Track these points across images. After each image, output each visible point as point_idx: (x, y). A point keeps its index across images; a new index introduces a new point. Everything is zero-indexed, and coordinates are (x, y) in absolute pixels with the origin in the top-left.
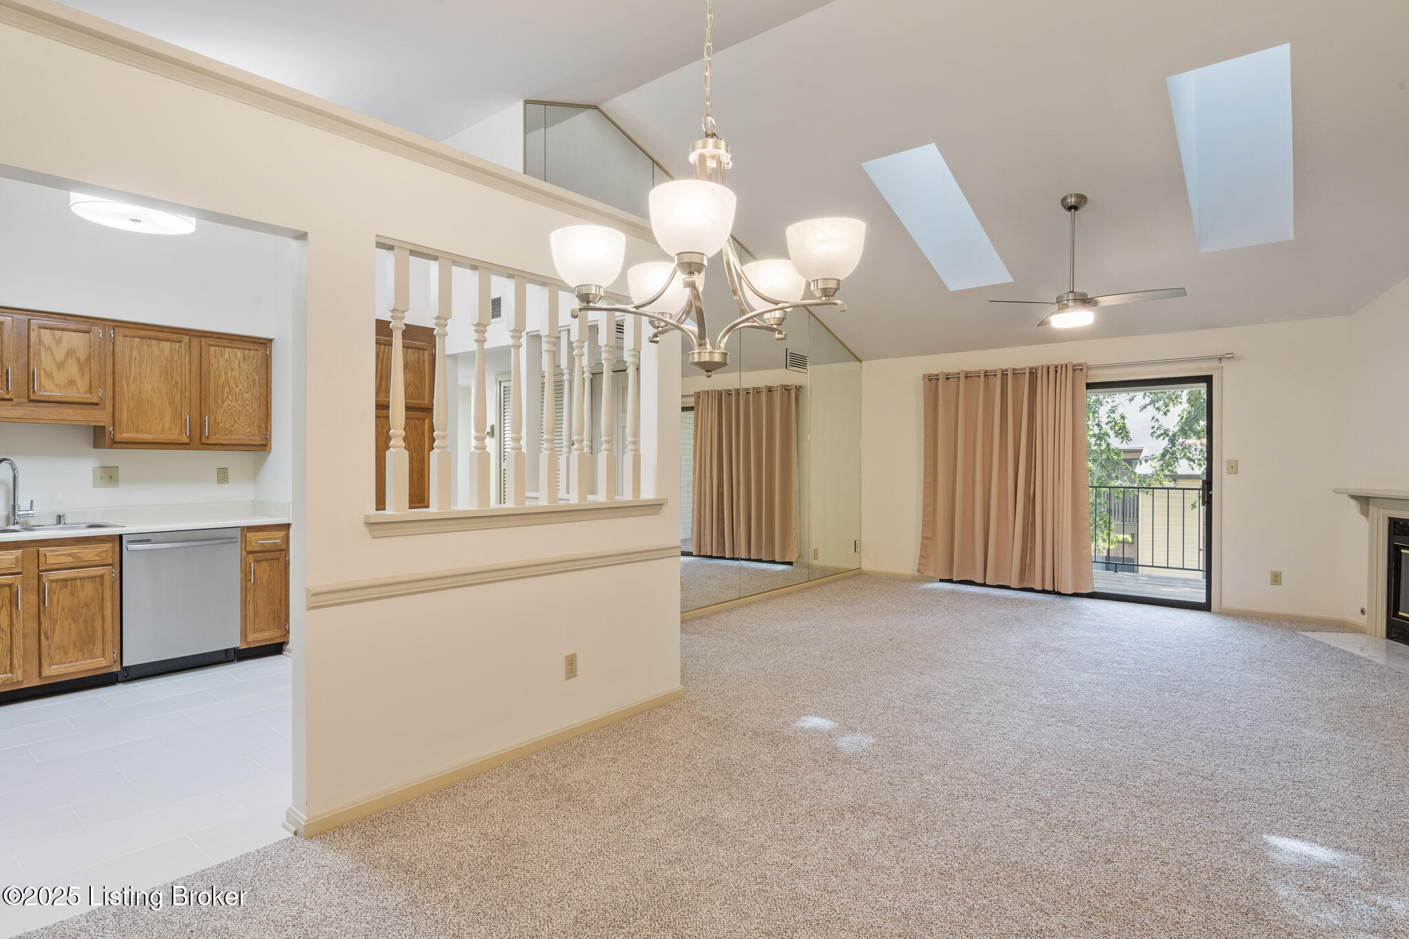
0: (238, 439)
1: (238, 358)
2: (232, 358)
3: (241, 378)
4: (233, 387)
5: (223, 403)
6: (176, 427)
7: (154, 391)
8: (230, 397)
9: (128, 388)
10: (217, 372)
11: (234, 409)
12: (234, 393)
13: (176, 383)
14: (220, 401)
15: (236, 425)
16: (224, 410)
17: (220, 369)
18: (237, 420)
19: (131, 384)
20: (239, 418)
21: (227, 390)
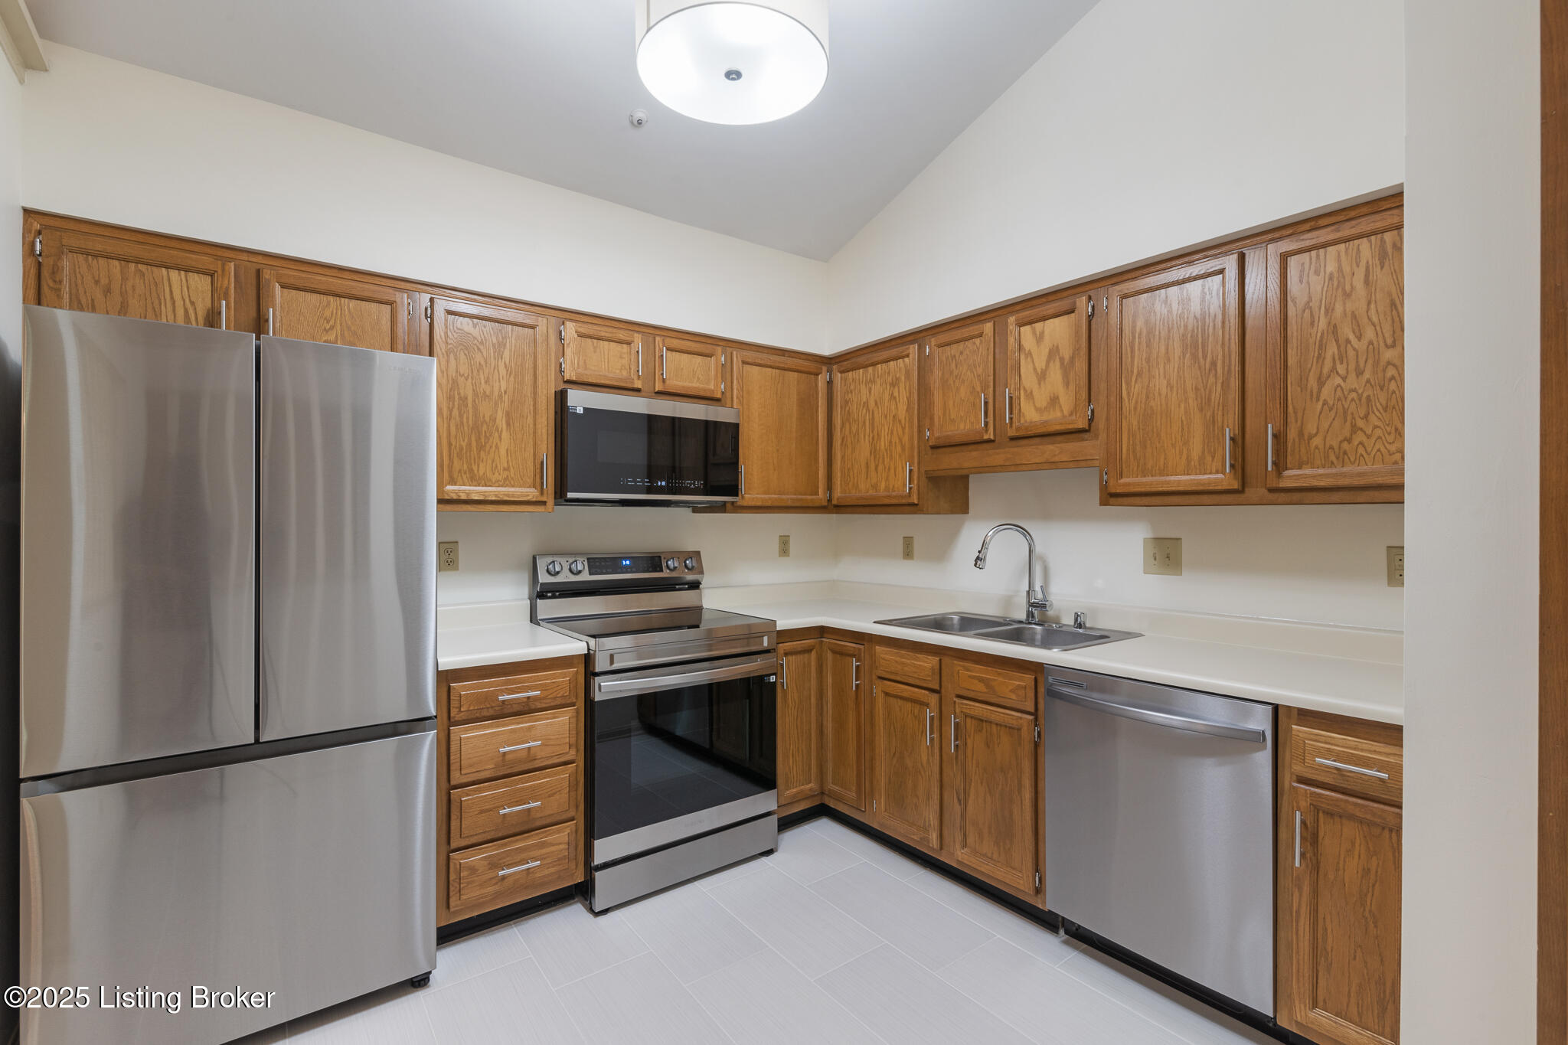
0: (1360, 475)
1: (1363, 263)
2: (1347, 269)
3: (1373, 312)
4: (1348, 341)
5: (1321, 383)
6: (1213, 458)
7: (1172, 388)
8: (1341, 369)
9: (1128, 393)
10: (1307, 313)
11: (1354, 395)
12: (1351, 353)
13: (1214, 364)
14: (1313, 383)
15: (1360, 437)
16: (1325, 403)
17: (1314, 304)
18: (1360, 423)
19: (1133, 383)
20: (1366, 417)
21: (1332, 349)
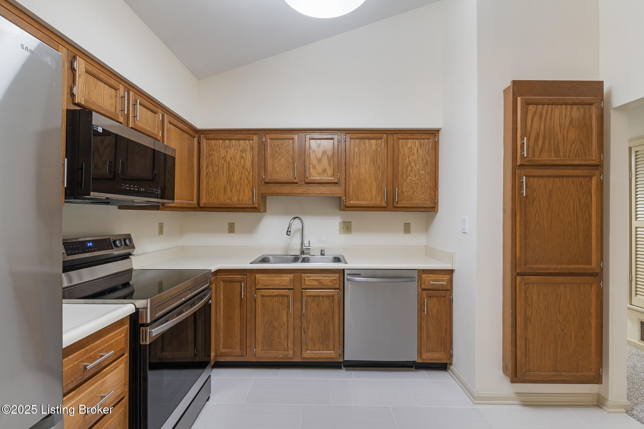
0: (416, 204)
1: (416, 146)
2: (413, 147)
3: (418, 160)
4: (413, 167)
5: (407, 178)
6: (379, 196)
7: (367, 172)
8: (411, 174)
9: (353, 172)
10: (404, 157)
11: (414, 182)
12: (414, 170)
13: (379, 167)
14: (405, 177)
15: (415, 194)
16: (408, 183)
17: (405, 155)
18: (416, 190)
19: (354, 169)
20: (417, 188)
21: (409, 169)
